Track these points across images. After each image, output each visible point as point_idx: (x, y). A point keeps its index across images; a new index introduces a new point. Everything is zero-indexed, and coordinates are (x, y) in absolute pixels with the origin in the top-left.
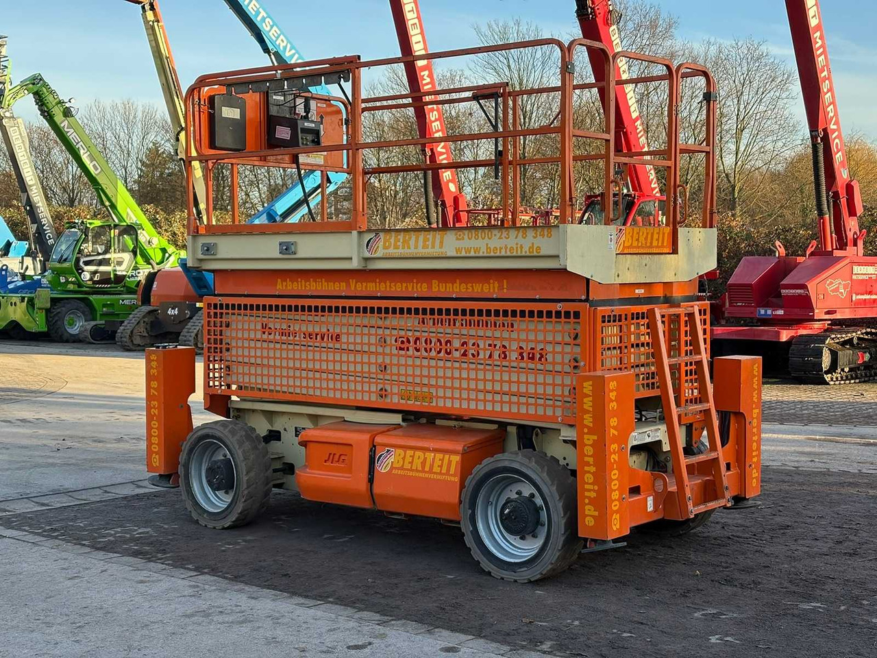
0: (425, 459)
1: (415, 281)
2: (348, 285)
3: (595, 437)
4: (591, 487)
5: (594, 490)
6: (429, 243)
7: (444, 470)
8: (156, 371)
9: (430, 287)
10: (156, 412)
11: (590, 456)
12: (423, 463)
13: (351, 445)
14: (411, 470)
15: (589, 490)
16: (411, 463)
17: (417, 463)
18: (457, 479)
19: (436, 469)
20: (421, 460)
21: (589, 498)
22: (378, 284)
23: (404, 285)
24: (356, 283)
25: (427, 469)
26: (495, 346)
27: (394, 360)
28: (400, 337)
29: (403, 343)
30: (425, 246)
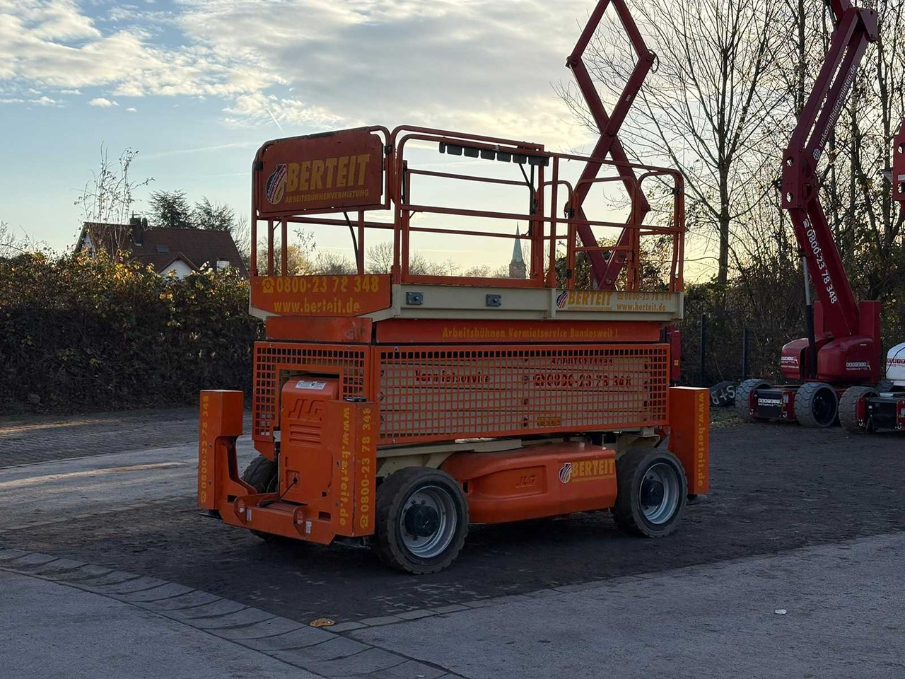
0: (593, 466)
1: (558, 329)
2: (507, 333)
4: (701, 461)
6: (601, 301)
7: (606, 472)
9: (569, 334)
10: (368, 469)
12: (592, 469)
13: (544, 466)
14: (585, 476)
16: (584, 471)
17: (588, 472)
18: (615, 476)
19: (601, 472)
20: (590, 467)
21: (700, 468)
22: (531, 332)
23: (551, 332)
24: (514, 330)
25: (595, 473)
26: (600, 376)
27: (531, 394)
28: (537, 375)
29: (539, 379)
30: (598, 303)
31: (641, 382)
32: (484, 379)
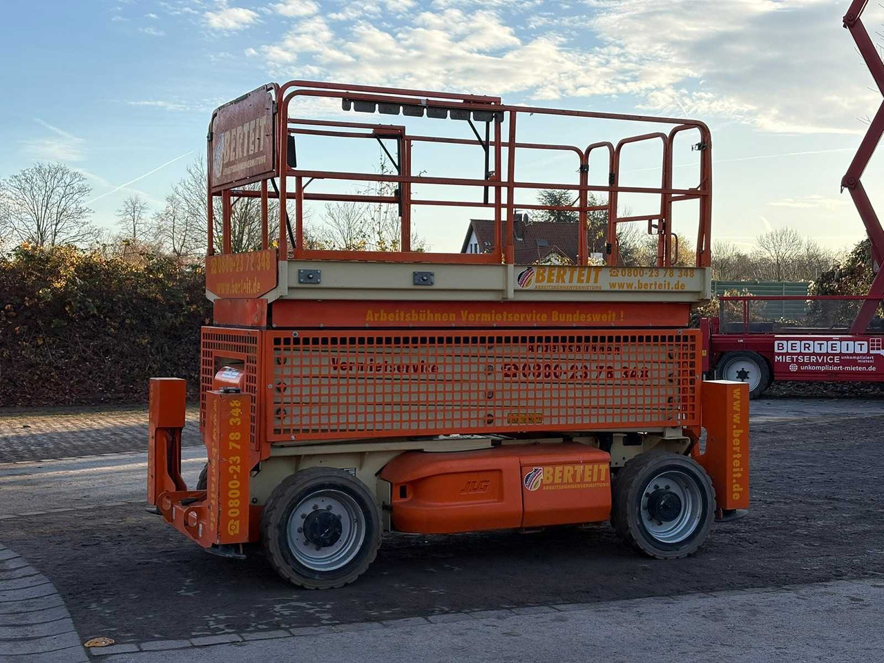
0: (575, 471)
1: (534, 312)
2: (458, 316)
3: (742, 431)
4: (738, 470)
5: (740, 472)
6: (584, 278)
7: (595, 479)
8: (238, 419)
9: (550, 317)
10: (238, 469)
11: (738, 446)
12: (574, 476)
13: (500, 471)
14: (562, 483)
15: (737, 472)
16: (562, 477)
17: (568, 477)
18: (608, 484)
19: (587, 479)
20: (572, 472)
21: (736, 478)
22: (493, 315)
23: (523, 315)
24: (469, 313)
25: (578, 480)
26: (602, 367)
27: (499, 387)
28: (506, 365)
29: (509, 369)
30: (580, 281)
31: (663, 374)
32: (430, 369)
